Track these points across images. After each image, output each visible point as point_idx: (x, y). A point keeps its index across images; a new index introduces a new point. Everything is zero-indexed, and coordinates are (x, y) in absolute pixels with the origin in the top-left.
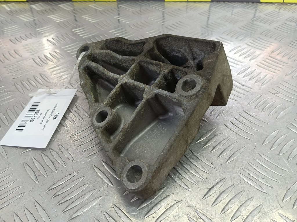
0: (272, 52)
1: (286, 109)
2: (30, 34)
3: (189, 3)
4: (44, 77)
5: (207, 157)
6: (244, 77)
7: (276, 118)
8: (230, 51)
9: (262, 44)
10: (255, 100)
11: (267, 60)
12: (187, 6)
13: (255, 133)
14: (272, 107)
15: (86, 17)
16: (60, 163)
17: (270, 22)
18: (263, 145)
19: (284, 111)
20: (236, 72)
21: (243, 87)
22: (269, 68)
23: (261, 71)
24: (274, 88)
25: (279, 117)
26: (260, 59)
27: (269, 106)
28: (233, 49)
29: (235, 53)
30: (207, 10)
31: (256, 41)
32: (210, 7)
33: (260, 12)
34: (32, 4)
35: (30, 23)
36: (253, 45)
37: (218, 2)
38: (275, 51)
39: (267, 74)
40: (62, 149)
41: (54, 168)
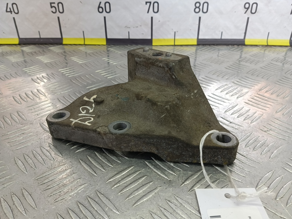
0: (260, 90)
1: (280, 148)
2: (16, 73)
3: (176, 47)
4: (21, 114)
5: (193, 204)
6: (232, 114)
7: (269, 157)
8: (216, 90)
9: (249, 83)
10: (245, 138)
11: (255, 98)
12: (174, 49)
13: (247, 175)
14: (263, 145)
15: (75, 59)
16: (20, 210)
17: (256, 62)
18: (257, 188)
19: (277, 149)
20: (224, 110)
21: (231, 125)
22: (258, 106)
23: (250, 109)
24: (264, 126)
25: (273, 156)
26: (247, 97)
27: (260, 144)
28: (219, 87)
29: (221, 92)
30: (193, 53)
31: (243, 79)
32: (196, 50)
33: (245, 53)
34: (24, 47)
35: (17, 63)
36: (240, 84)
37: (204, 46)
38: (262, 89)
39: (256, 111)
40: (26, 193)
41: (12, 216)
